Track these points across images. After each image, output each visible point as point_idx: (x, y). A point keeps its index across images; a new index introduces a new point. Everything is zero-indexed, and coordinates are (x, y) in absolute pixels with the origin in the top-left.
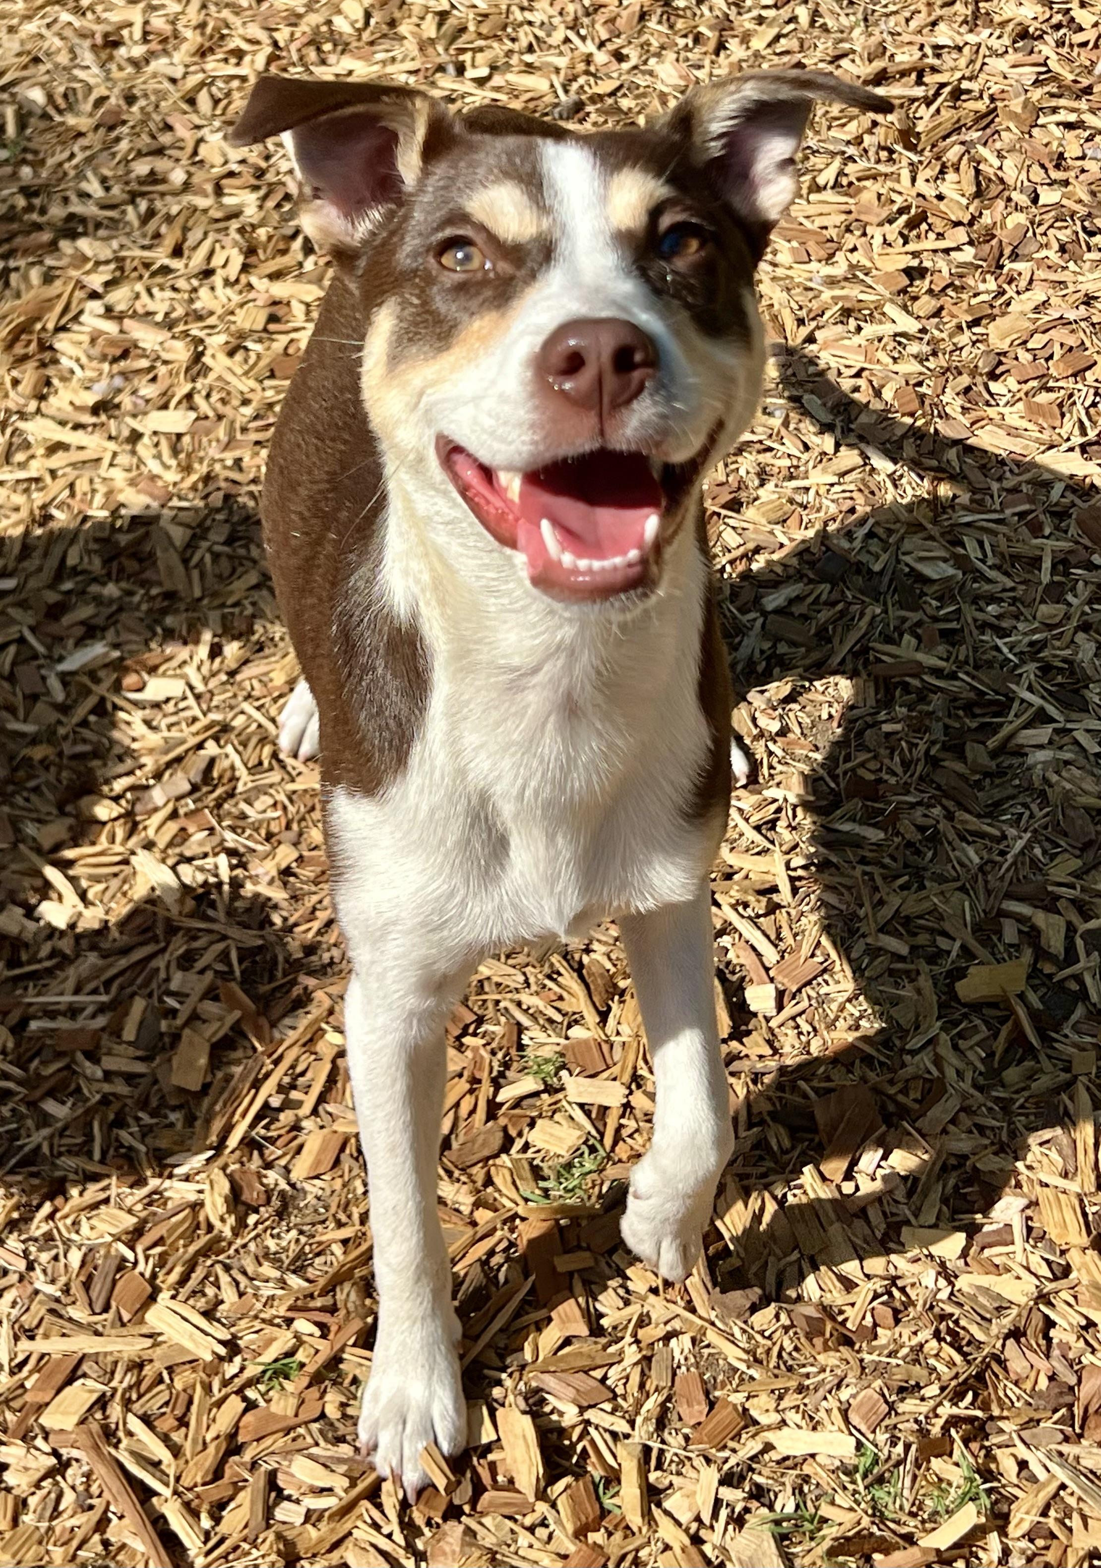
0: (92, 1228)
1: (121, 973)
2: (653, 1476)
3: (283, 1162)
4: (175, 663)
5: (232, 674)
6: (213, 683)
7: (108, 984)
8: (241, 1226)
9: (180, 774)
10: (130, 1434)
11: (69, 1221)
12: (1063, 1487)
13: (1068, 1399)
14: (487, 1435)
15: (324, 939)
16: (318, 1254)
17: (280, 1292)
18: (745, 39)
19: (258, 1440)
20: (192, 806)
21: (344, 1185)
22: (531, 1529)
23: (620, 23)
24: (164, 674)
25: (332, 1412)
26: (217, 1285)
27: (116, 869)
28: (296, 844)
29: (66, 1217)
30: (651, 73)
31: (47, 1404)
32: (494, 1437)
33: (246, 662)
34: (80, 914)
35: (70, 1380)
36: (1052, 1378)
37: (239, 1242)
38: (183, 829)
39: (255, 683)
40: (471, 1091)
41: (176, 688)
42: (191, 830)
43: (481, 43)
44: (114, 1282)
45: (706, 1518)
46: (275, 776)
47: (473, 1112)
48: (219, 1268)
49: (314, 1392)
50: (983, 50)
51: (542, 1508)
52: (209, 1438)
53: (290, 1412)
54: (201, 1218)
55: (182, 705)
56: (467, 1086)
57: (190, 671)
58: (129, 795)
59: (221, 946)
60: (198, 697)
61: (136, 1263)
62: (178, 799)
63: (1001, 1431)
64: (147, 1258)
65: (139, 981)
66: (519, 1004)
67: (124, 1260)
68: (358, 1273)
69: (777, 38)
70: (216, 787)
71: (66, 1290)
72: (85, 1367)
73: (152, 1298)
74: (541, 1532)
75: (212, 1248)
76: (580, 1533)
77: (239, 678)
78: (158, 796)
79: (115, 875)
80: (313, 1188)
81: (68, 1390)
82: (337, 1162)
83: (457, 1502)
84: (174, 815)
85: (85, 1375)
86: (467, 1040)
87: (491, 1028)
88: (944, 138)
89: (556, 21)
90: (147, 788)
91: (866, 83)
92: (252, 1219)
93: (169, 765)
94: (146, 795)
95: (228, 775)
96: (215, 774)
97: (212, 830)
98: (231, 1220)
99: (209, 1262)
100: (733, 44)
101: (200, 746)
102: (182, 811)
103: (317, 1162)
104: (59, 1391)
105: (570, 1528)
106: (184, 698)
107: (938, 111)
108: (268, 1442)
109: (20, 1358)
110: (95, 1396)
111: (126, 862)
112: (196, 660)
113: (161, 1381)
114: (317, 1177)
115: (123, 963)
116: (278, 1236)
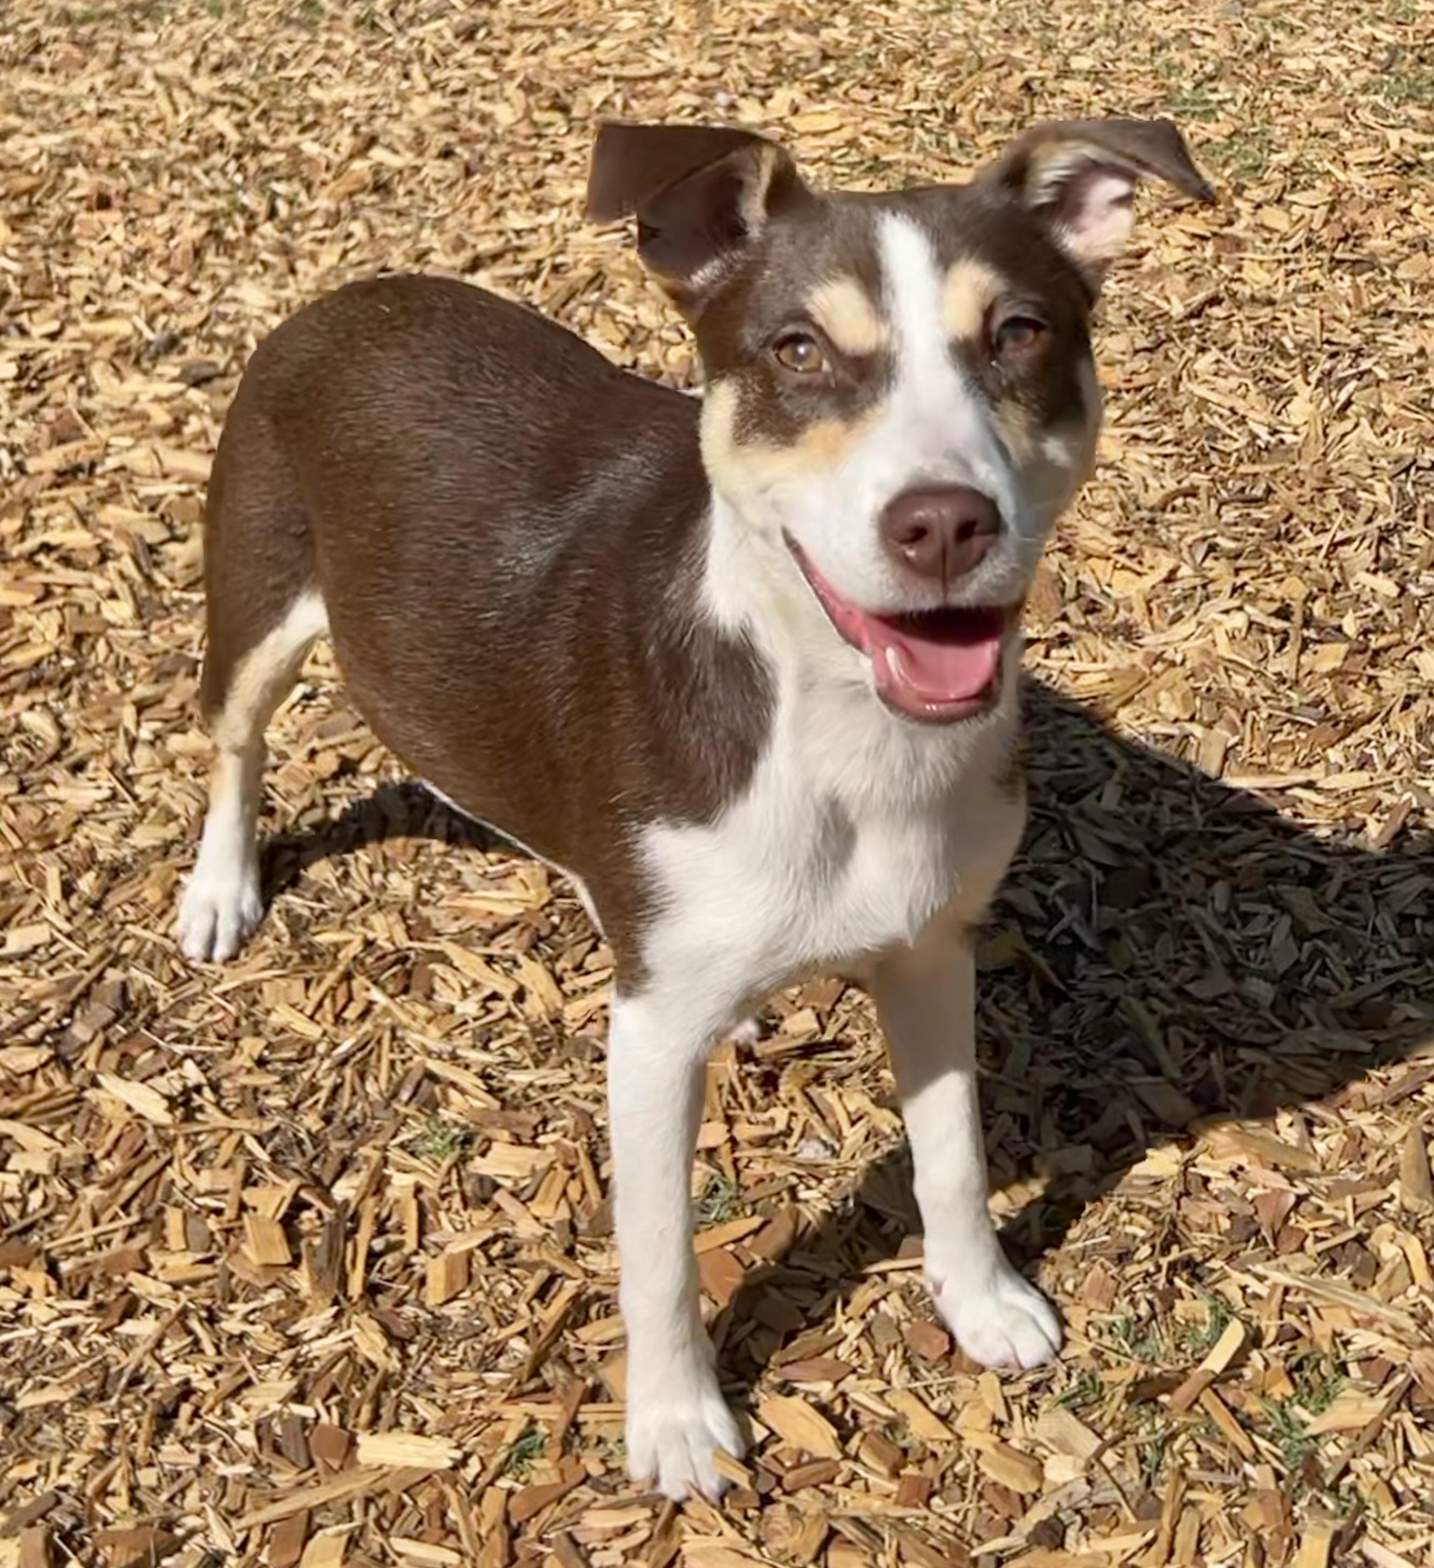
0: (247, 1409)
1: (135, 1195)
2: (934, 1406)
3: (412, 1296)
4: (25, 912)
5: (97, 906)
6: (77, 922)
7: (125, 1207)
8: (405, 1358)
9: (94, 1005)
10: (400, 1555)
11: (218, 1411)
12: (1286, 1291)
13: (1253, 1227)
14: (759, 1434)
15: (335, 1107)
16: (498, 1355)
17: (483, 1392)
18: (313, 258)
19: (536, 1514)
20: (124, 1031)
21: (488, 1294)
22: (847, 1485)
23: (176, 263)
24: (19, 924)
25: (595, 1469)
26: (412, 1410)
27: (74, 1107)
28: (258, 1034)
29: (211, 1410)
30: (235, 300)
31: (298, 1561)
32: (766, 1433)
33: (107, 891)
34: (58, 1156)
35: (309, 1536)
36: (1231, 1215)
37: (411, 1371)
38: (124, 1055)
39: (127, 907)
40: (573, 1177)
41: (40, 934)
42: (134, 1052)
43: (28, 304)
44: (306, 1439)
45: (1003, 1417)
46: (197, 987)
47: (584, 1193)
48: (406, 1396)
49: (569, 1460)
50: (558, 229)
51: (847, 1466)
52: (483, 1532)
53: (556, 1479)
54: (360, 1360)
55: (53, 950)
56: (567, 1173)
57: (48, 913)
58: (49, 1039)
59: (235, 1138)
60: (69, 936)
61: (318, 1417)
62: (106, 1027)
63: (1212, 1271)
64: (328, 1409)
65: (159, 1194)
66: (575, 1094)
67: (304, 1419)
68: (555, 1351)
69: (345, 253)
70: (137, 1010)
71: (257, 1464)
72: (318, 1520)
73: (352, 1443)
74: (858, 1485)
75: (386, 1384)
76: (895, 1474)
77: (106, 907)
78: (80, 1032)
79: (76, 1113)
80: (455, 1311)
81: (311, 1544)
82: (470, 1277)
83: (763, 1490)
84: (107, 1045)
85: (321, 1527)
86: (541, 1140)
87: (560, 1123)
88: (564, 305)
89: (104, 271)
90: (63, 1029)
91: (464, 271)
92: (412, 1350)
93: (74, 1004)
94: (67, 1035)
95: (144, 997)
96: (132, 997)
97: (156, 1047)
98: (395, 1352)
99: (394, 1393)
100: (301, 265)
101: (100, 977)
102: (114, 1040)
103: (450, 1283)
104: (304, 1546)
105: (884, 1470)
106: (54, 941)
107: (545, 285)
108: (546, 1514)
109: (240, 1537)
110: (345, 1538)
111: (79, 1100)
112: (50, 901)
113: (403, 1506)
114: (455, 1298)
115: (131, 1185)
116: (447, 1354)
